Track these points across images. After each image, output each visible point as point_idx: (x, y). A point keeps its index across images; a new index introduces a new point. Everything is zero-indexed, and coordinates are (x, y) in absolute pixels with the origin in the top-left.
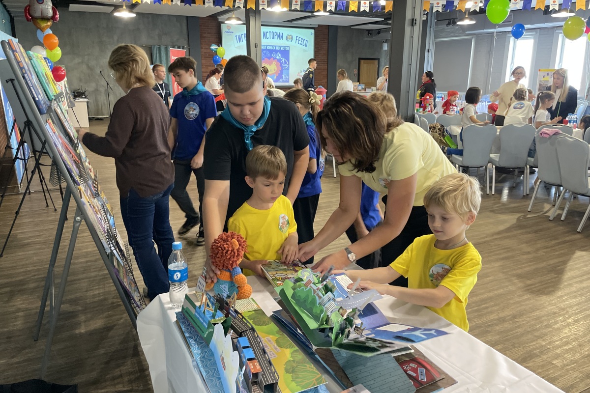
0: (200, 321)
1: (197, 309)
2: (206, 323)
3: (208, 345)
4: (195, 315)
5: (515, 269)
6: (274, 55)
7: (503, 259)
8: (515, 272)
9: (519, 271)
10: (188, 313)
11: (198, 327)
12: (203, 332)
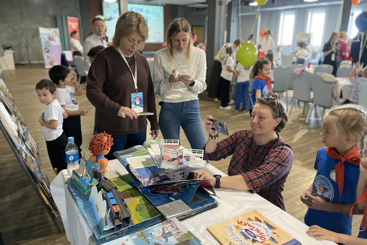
0: (82, 185)
1: (80, 178)
2: (86, 186)
3: (88, 199)
10: (75, 181)
11: (82, 189)
12: (85, 192)
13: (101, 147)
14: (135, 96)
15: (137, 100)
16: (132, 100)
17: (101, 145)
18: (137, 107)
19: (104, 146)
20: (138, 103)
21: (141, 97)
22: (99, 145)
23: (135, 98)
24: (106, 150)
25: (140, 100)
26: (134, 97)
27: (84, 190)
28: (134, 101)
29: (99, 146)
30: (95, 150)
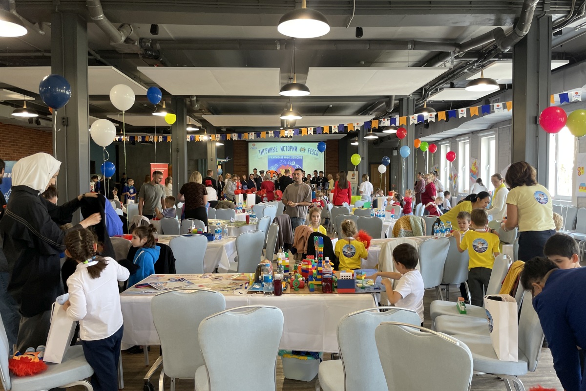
6: (289, 163)
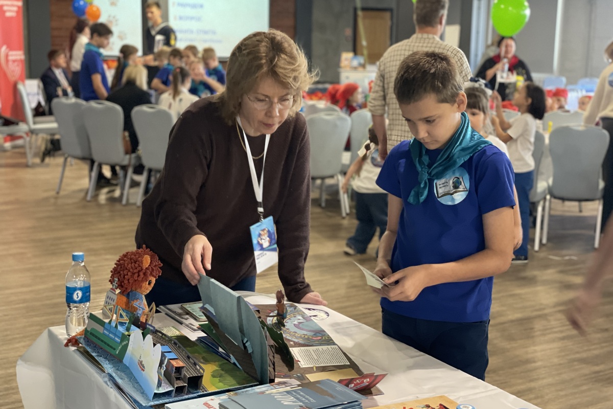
0: (111, 338)
1: (106, 326)
2: (118, 337)
3: (121, 361)
4: (104, 334)
5: (578, 353)
7: (563, 339)
8: (578, 356)
9: (584, 355)
10: (93, 335)
11: (108, 345)
12: (114, 349)
13: (139, 276)
14: (259, 229)
15: (263, 237)
16: (255, 241)
17: (139, 271)
18: (266, 254)
19: (145, 274)
20: (266, 244)
21: (270, 230)
22: (135, 271)
23: (260, 235)
24: (147, 283)
25: (270, 236)
26: (257, 233)
27: (114, 347)
28: (258, 242)
29: (134, 274)
30: (127, 282)
